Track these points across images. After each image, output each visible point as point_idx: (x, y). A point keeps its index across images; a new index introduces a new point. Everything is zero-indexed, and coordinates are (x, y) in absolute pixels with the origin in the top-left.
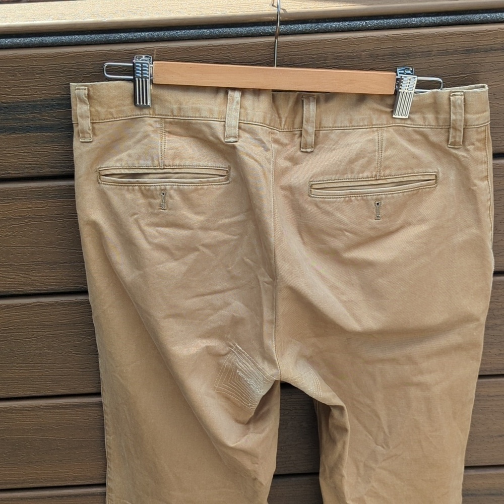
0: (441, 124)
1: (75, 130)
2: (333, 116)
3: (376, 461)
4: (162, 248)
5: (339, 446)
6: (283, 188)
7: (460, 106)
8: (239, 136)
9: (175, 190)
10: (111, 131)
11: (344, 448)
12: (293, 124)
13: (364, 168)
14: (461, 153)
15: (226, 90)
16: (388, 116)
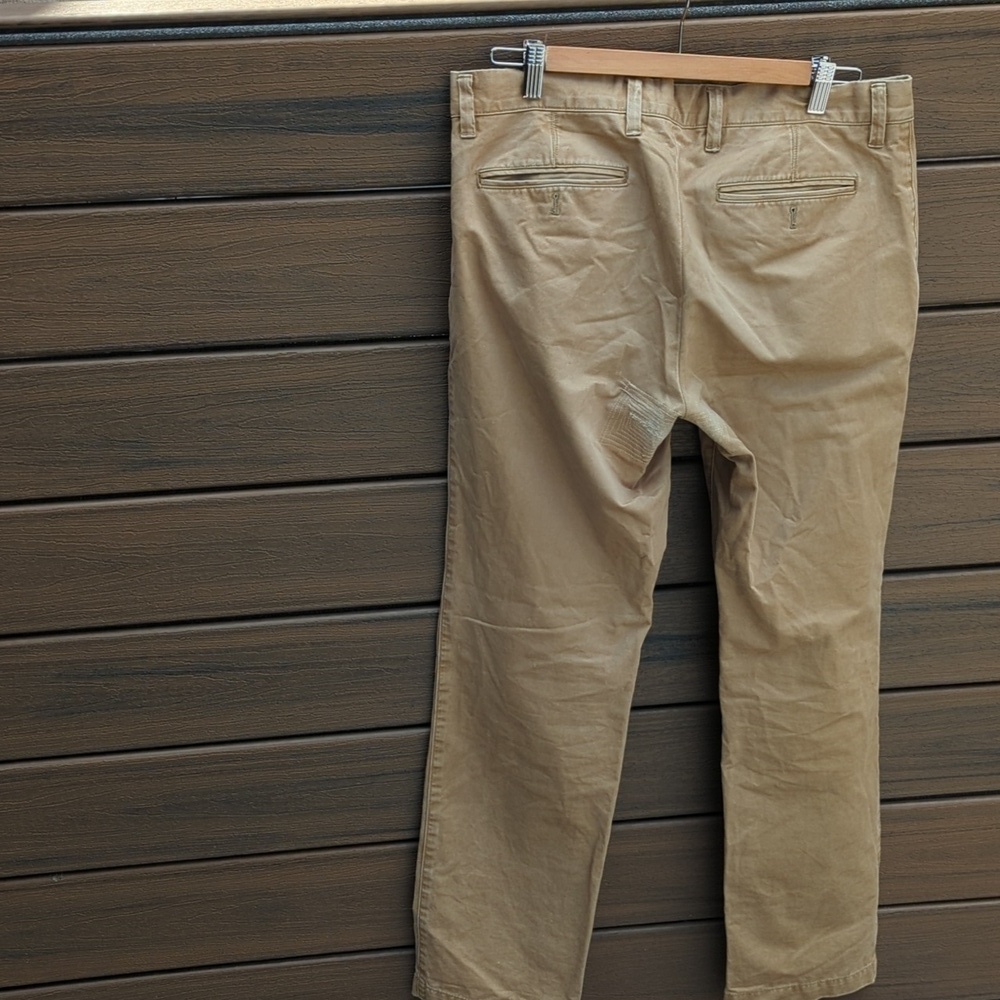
0: (861, 120)
1: (455, 125)
2: (741, 111)
3: (785, 537)
4: (553, 260)
5: (745, 511)
6: (686, 193)
7: (882, 99)
8: (642, 130)
9: (569, 191)
10: (496, 126)
11: (750, 512)
12: (697, 120)
13: (778, 168)
14: (882, 154)
15: (625, 79)
16: (803, 112)
